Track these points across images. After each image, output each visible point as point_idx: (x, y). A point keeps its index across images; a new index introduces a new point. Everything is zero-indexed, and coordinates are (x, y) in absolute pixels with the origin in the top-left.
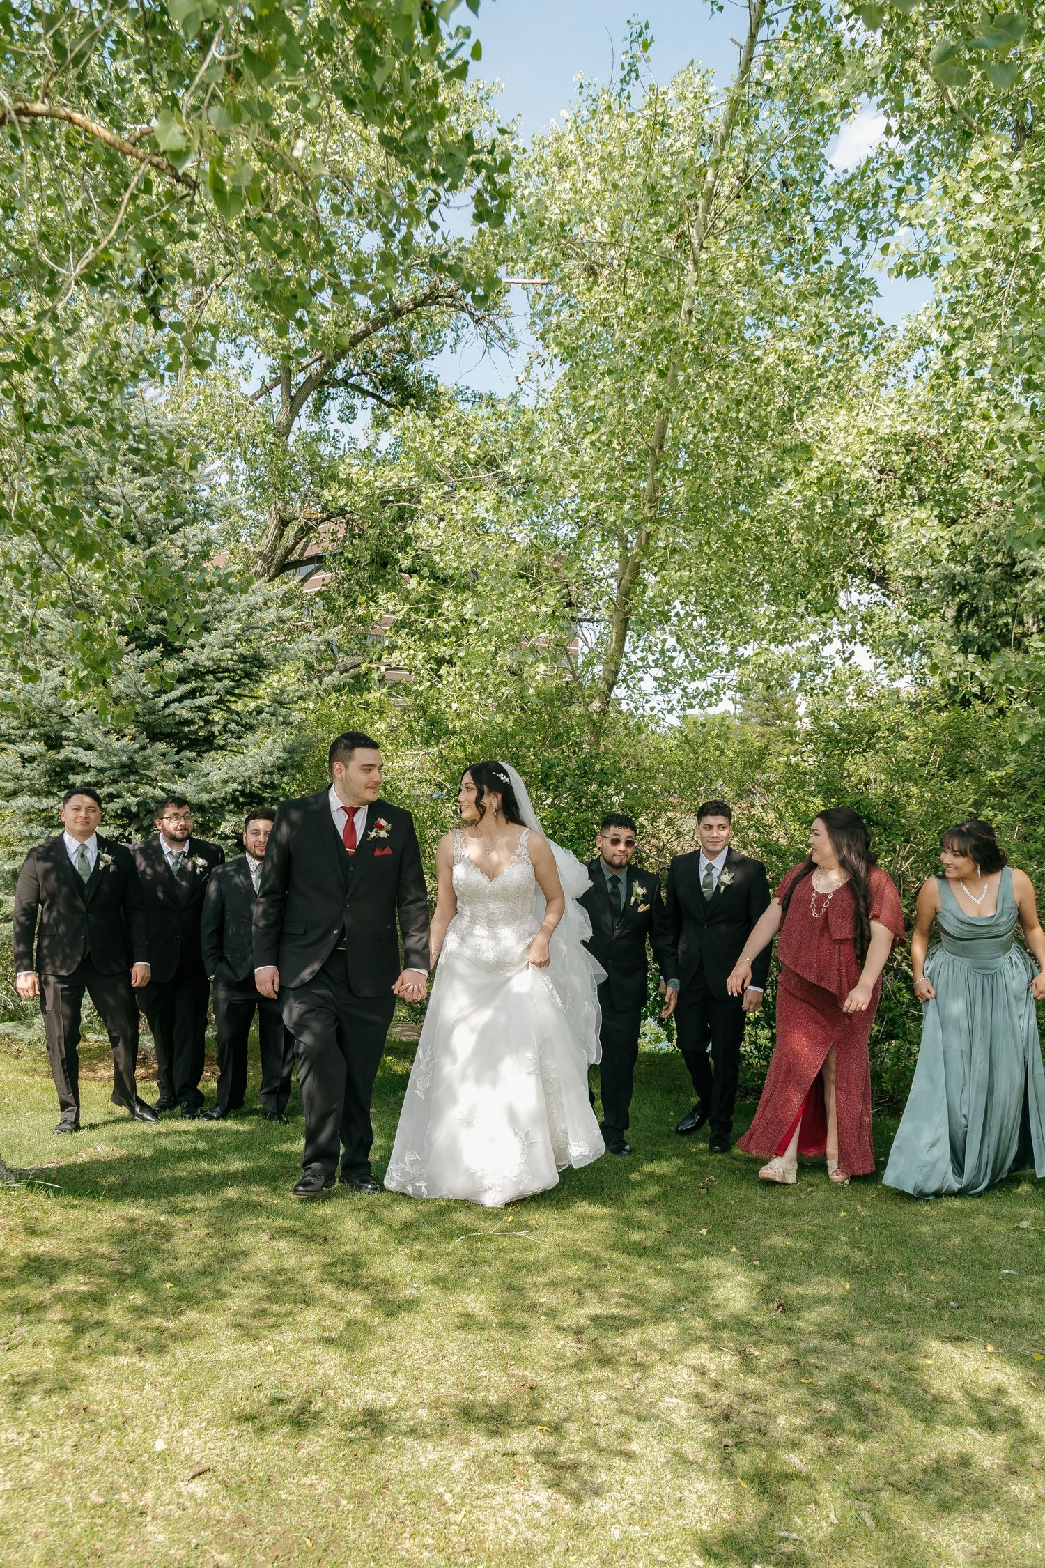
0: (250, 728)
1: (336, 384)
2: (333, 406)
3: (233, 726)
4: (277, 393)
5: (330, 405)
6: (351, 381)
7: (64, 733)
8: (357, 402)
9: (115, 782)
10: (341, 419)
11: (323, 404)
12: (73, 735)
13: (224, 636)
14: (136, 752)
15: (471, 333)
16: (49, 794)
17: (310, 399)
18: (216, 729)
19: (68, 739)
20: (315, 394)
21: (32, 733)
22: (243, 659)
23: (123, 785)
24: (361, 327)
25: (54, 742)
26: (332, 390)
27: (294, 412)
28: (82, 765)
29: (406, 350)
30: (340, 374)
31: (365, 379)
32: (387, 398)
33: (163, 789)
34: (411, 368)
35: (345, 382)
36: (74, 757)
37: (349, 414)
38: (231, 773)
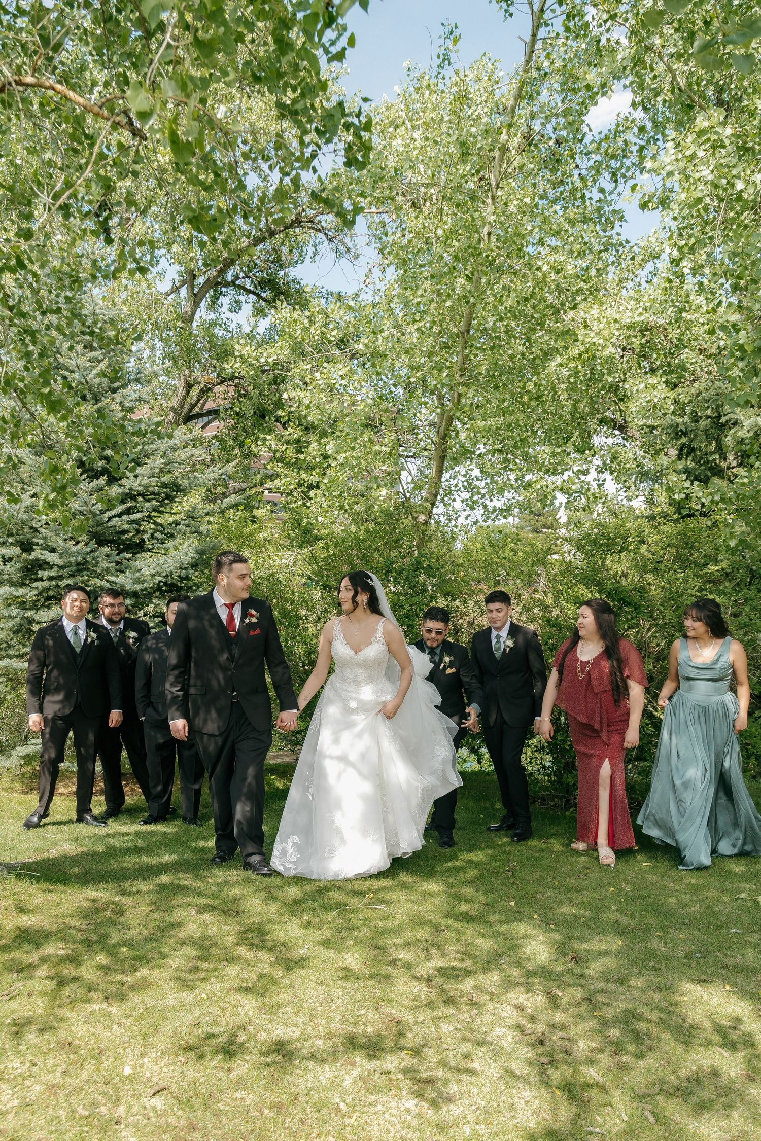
0: (172, 536)
1: (227, 285)
2: (225, 301)
3: (158, 535)
4: (184, 291)
5: (222, 300)
6: (238, 283)
7: (35, 540)
8: (242, 298)
9: (72, 575)
10: (230, 310)
11: (218, 299)
12: (41, 541)
13: (152, 469)
14: (88, 554)
15: (326, 248)
16: (22, 585)
17: (208, 295)
18: (146, 537)
19: (37, 544)
20: (211, 292)
21: (10, 540)
22: (165, 485)
23: (78, 578)
25: (27, 547)
26: (224, 289)
27: (196, 305)
28: (48, 563)
29: (278, 260)
30: (230, 278)
31: (248, 281)
32: (264, 295)
33: (107, 581)
34: (282, 273)
35: (233, 283)
36: (42, 557)
37: (236, 307)
38: (158, 569)
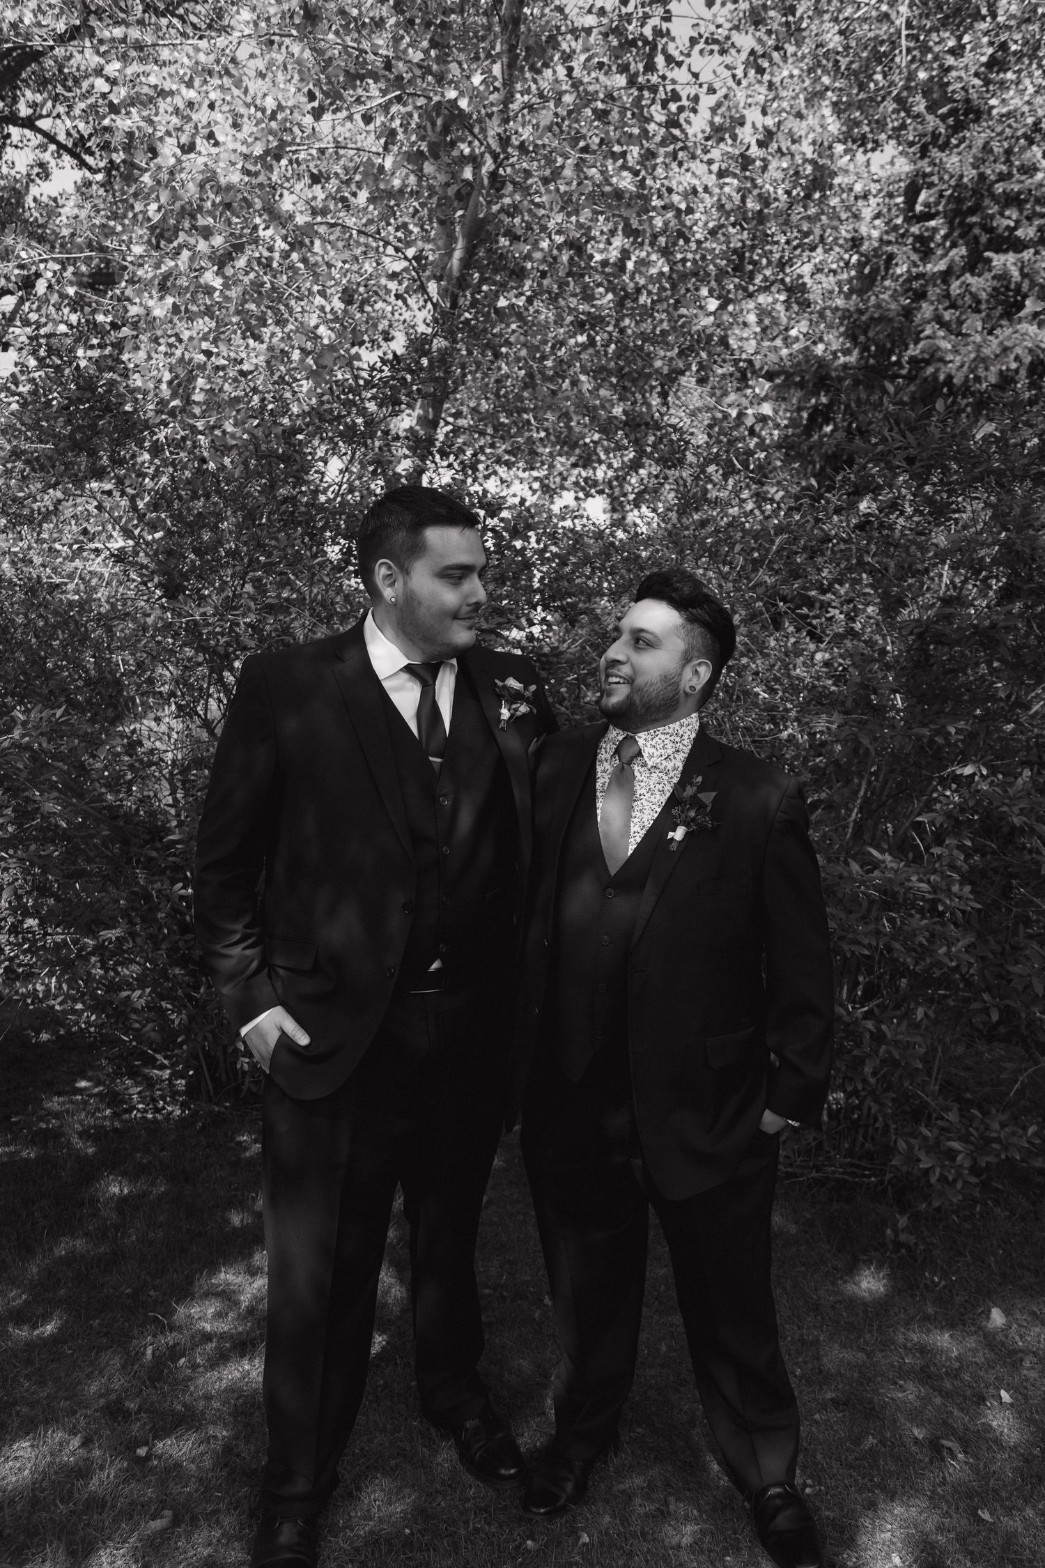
1: (19, 122)
6: (40, 124)
8: (53, 159)
26: (14, 131)
35: (30, 122)
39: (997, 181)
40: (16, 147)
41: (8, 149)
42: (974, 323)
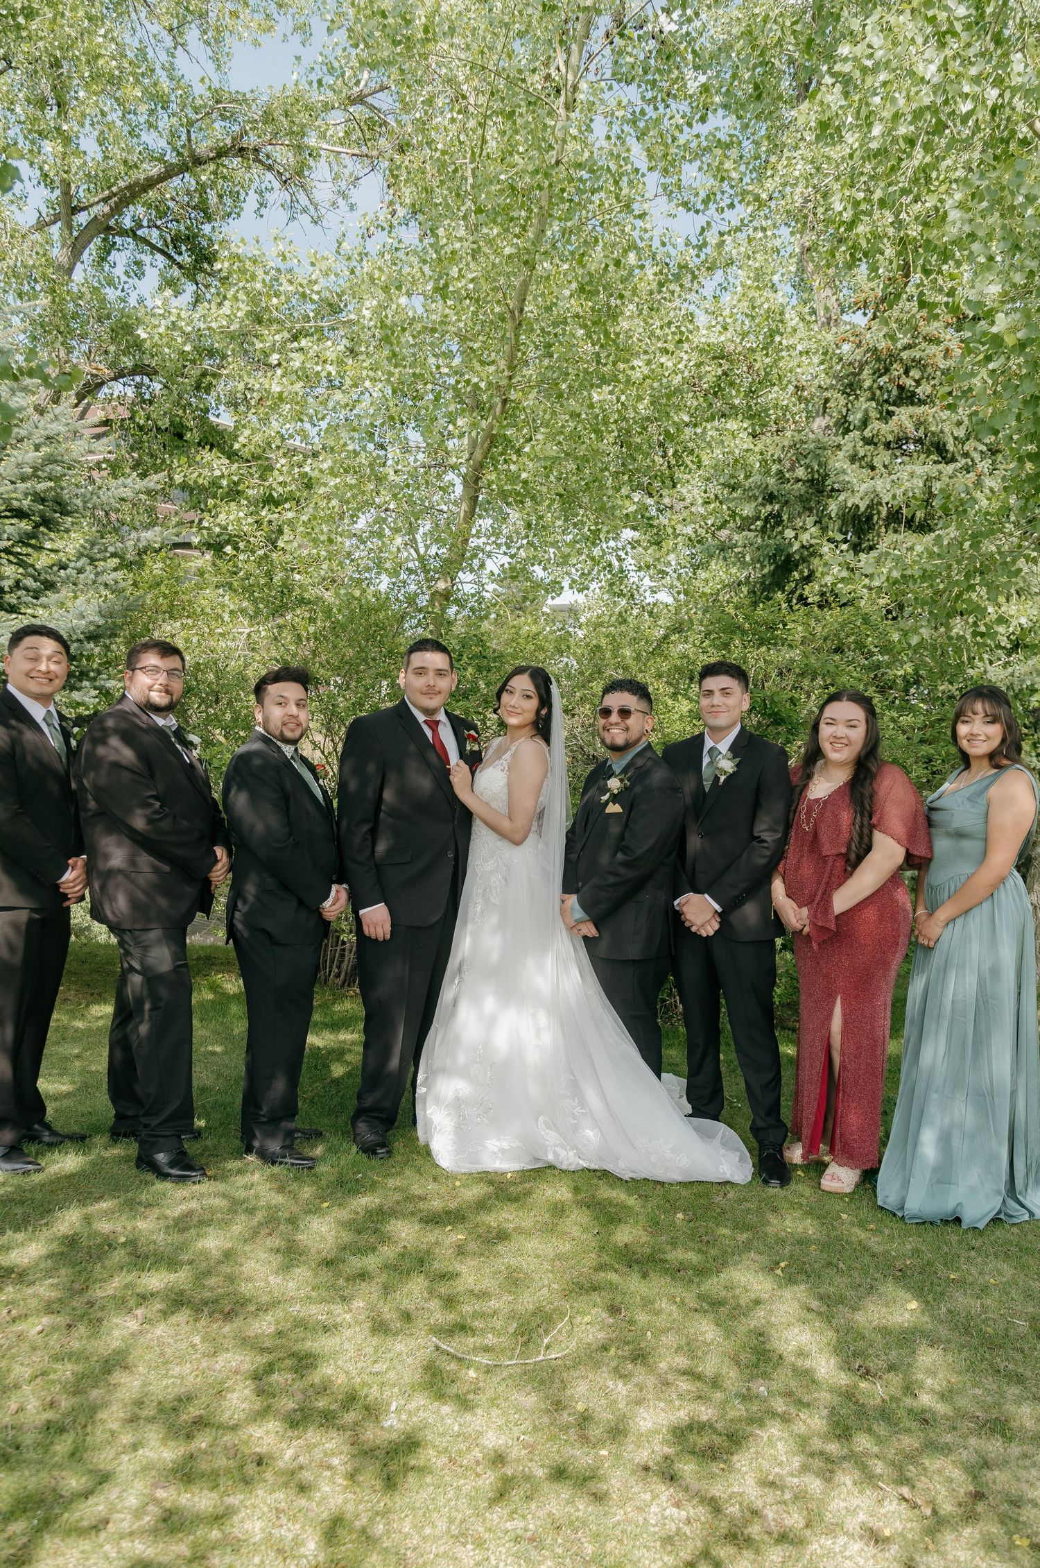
0: (53, 586)
1: (123, 233)
2: (120, 259)
3: (28, 583)
4: (55, 230)
5: (114, 256)
6: (139, 233)
8: (146, 259)
10: (126, 273)
11: (109, 253)
13: (19, 465)
15: (278, 195)
17: (92, 246)
18: (6, 584)
20: (98, 241)
24: (155, 170)
26: (118, 240)
27: (76, 255)
29: (203, 208)
30: (128, 222)
31: (156, 232)
32: (179, 259)
34: (207, 228)
35: (132, 233)
37: (137, 269)
39: (905, 349)
40: (119, 250)
41: (113, 252)
42: (882, 457)
